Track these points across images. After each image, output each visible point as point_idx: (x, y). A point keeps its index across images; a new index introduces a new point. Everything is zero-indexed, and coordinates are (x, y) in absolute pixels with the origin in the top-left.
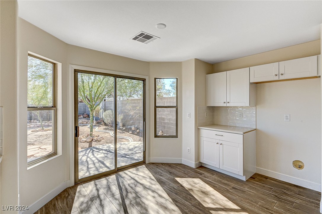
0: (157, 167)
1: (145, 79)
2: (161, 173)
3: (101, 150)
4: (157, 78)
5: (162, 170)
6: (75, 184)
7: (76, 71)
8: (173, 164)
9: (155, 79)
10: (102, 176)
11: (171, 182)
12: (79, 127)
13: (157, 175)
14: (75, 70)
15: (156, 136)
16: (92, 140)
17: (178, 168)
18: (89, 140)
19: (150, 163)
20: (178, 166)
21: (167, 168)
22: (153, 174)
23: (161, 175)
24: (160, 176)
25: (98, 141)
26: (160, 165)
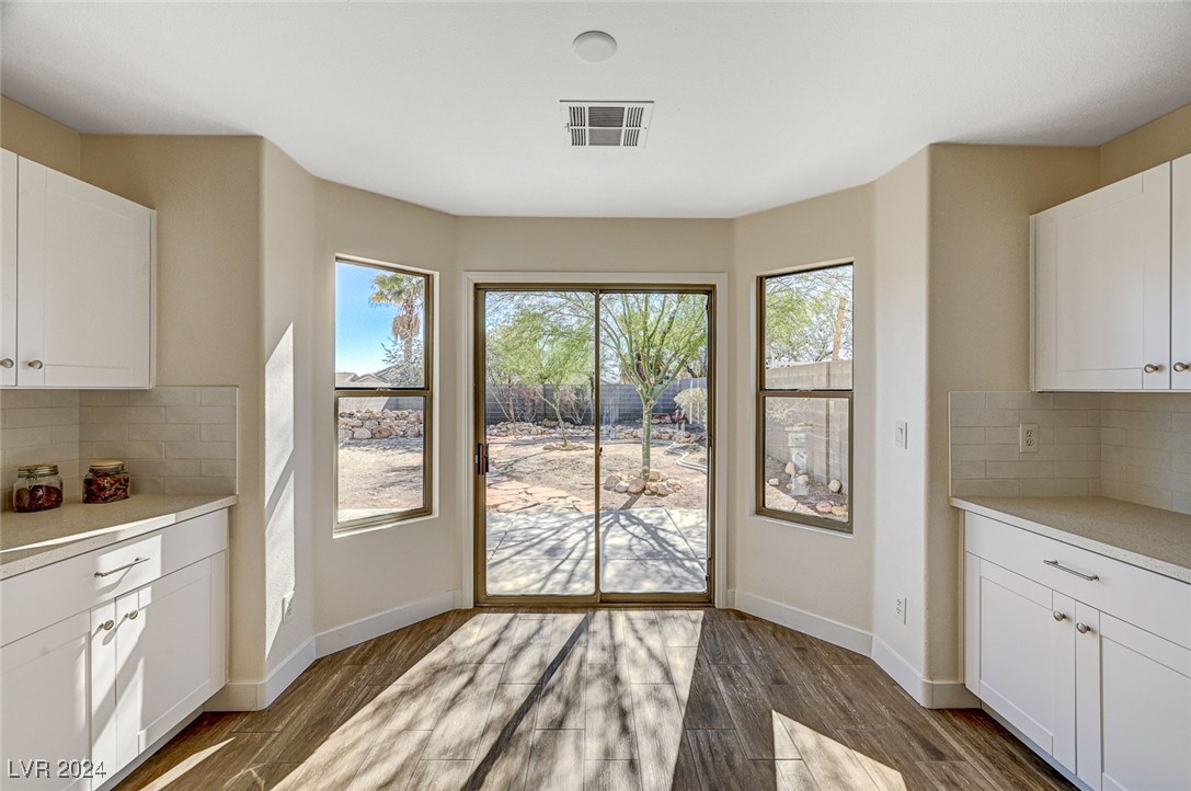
0: (743, 637)
1: (714, 286)
2: (737, 668)
3: (635, 524)
4: (768, 277)
5: (752, 657)
6: (475, 606)
7: (480, 290)
8: (824, 644)
9: (761, 281)
10: (551, 607)
11: (745, 725)
12: (487, 448)
13: (714, 667)
14: (476, 285)
15: (761, 509)
16: (644, 489)
17: (831, 673)
18: (634, 489)
19: (727, 611)
20: (842, 663)
21: (783, 655)
22: (702, 659)
23: (730, 676)
24: (719, 679)
25: (660, 495)
26: (765, 631)
